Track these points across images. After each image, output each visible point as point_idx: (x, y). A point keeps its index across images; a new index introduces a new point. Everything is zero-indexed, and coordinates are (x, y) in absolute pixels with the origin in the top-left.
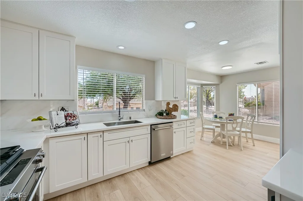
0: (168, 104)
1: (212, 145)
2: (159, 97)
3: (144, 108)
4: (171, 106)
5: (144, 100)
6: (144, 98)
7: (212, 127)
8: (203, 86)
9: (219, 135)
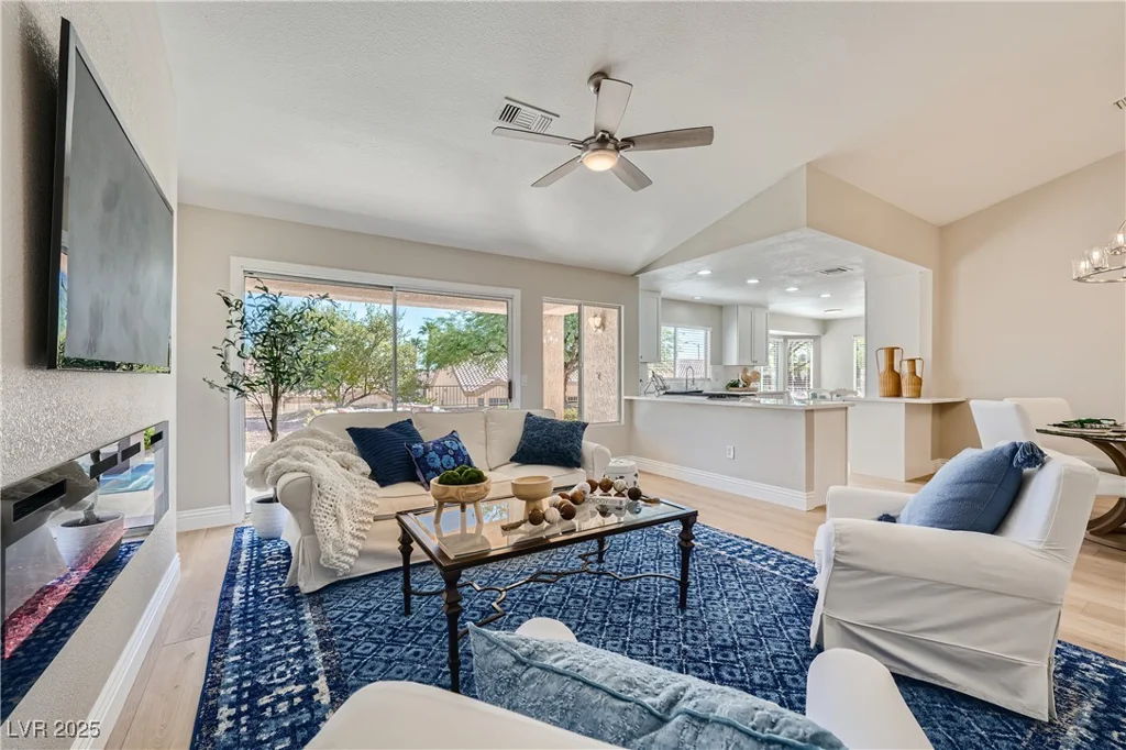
0: (745, 369)
3: (709, 376)
4: (749, 374)
6: (708, 363)
8: (789, 340)
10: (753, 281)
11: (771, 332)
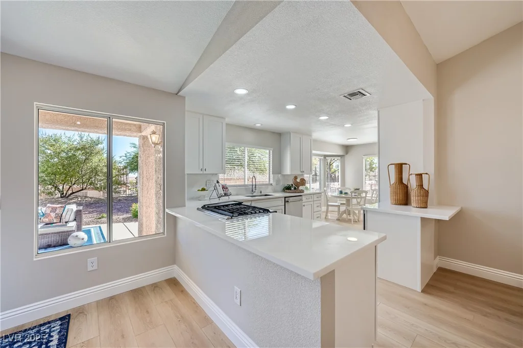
0: (296, 178)
1: (337, 222)
2: (288, 170)
3: (271, 182)
4: (298, 180)
5: (271, 174)
6: (271, 172)
7: (337, 204)
8: (327, 158)
9: (344, 212)
10: (291, 107)
11: (314, 152)
